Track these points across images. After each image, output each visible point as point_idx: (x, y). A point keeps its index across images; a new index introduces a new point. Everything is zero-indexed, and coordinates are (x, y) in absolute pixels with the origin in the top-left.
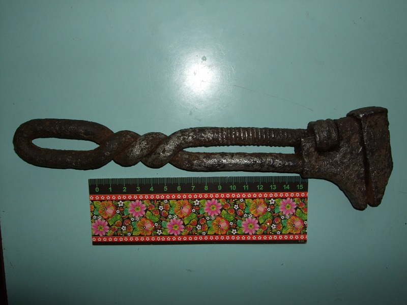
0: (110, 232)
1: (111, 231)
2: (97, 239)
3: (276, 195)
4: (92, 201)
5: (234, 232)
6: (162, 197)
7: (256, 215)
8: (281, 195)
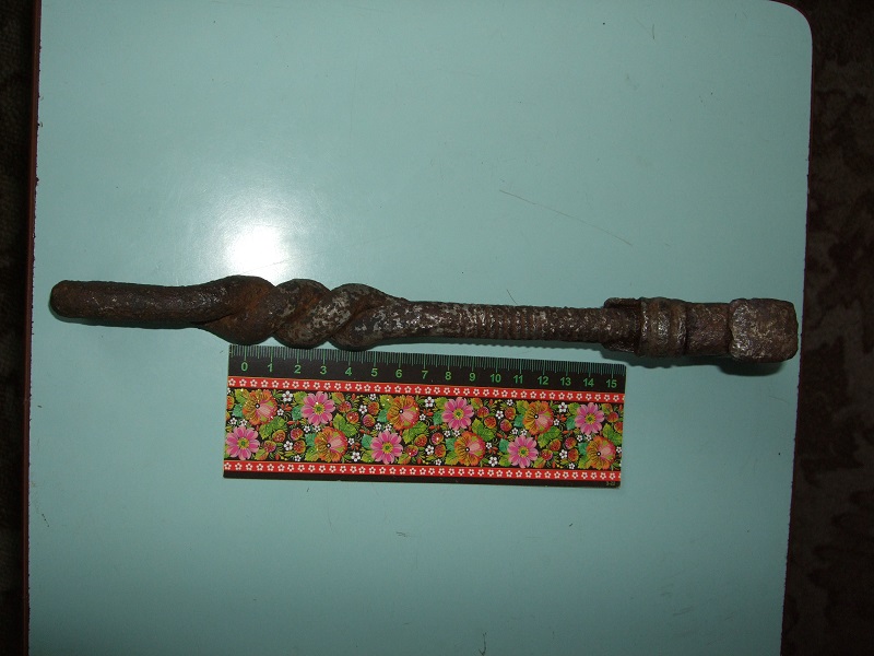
0: (261, 454)
1: (263, 451)
2: (233, 467)
3: (570, 396)
4: (232, 388)
5: (493, 461)
6: (367, 388)
7: (534, 432)
8: (579, 396)
